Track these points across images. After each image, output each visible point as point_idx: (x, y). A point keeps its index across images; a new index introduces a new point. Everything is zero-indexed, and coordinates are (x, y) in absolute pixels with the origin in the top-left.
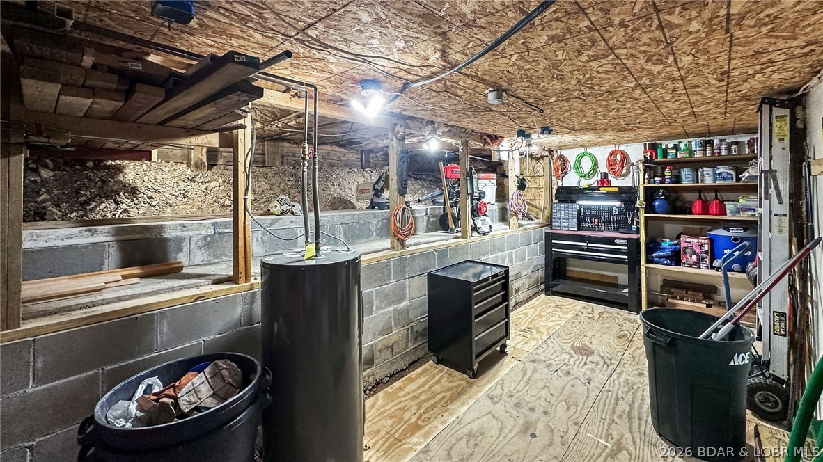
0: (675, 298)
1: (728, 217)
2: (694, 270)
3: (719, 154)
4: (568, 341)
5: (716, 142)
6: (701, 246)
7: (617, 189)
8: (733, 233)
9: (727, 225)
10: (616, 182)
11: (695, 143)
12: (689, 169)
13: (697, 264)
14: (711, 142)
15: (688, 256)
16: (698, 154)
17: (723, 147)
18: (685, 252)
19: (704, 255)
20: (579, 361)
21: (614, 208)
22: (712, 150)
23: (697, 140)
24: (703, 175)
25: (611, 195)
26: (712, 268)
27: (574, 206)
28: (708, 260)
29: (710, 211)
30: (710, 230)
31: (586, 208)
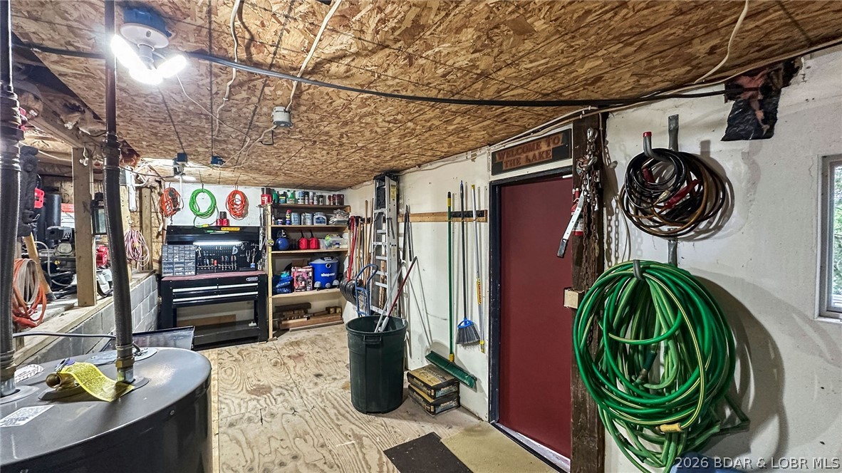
0: (286, 320)
1: (323, 249)
2: (304, 293)
3: (313, 203)
4: (240, 389)
5: (311, 194)
6: (308, 273)
7: (239, 229)
8: (327, 261)
9: (322, 255)
10: (235, 223)
11: (298, 193)
12: (296, 214)
13: (305, 288)
14: (308, 193)
15: (299, 282)
16: (300, 202)
17: (315, 198)
18: (297, 280)
19: (309, 280)
20: (268, 400)
21: (234, 248)
22: (308, 200)
23: (301, 191)
24: (305, 219)
25: (231, 235)
26: (314, 288)
27: (193, 248)
28: (311, 283)
29: (311, 246)
30: (311, 261)
31: (203, 249)
